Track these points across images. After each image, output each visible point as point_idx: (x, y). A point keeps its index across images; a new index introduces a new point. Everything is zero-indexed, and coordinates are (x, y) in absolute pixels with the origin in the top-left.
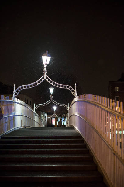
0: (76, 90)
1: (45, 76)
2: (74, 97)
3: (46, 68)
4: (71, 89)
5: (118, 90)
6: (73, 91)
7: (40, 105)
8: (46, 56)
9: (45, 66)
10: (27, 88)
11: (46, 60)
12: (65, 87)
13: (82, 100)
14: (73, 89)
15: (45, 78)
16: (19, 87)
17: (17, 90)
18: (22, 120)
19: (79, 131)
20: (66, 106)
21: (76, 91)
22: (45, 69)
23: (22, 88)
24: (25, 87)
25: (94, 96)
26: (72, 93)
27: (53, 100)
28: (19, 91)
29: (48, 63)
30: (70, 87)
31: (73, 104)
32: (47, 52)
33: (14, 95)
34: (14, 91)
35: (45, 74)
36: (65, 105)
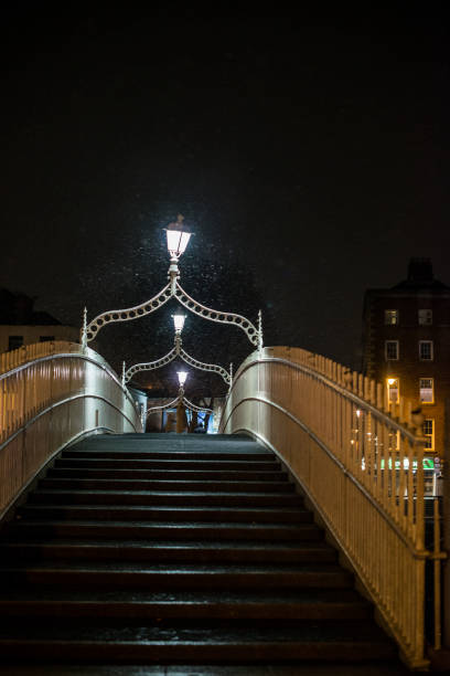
0: (260, 328)
1: (174, 286)
2: (255, 348)
3: (178, 264)
4: (245, 325)
5: (394, 322)
6: (251, 331)
7: (142, 367)
8: (178, 230)
9: (175, 259)
10: (120, 319)
11: (177, 241)
12: (230, 319)
13: (277, 359)
14: (251, 326)
15: (174, 291)
16: (98, 317)
17: (91, 324)
18: (97, 412)
19: (268, 443)
20: (222, 372)
21: (260, 332)
22: (174, 268)
23: (107, 318)
24: (116, 316)
25: (309, 354)
26: (250, 337)
27: (181, 353)
28: (99, 327)
29: (182, 250)
30: (244, 319)
31: (247, 368)
32: (181, 218)
33: (84, 338)
34: (85, 328)
35: (175, 282)
36: (221, 369)
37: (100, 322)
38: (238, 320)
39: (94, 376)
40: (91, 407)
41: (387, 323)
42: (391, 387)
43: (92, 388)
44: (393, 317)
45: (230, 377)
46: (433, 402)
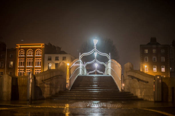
6: (108, 57)
9: (95, 45)
13: (112, 61)
15: (95, 50)
21: (110, 57)
23: (84, 55)
33: (80, 58)
34: (80, 56)
35: (95, 48)
36: (104, 63)
37: (82, 55)
38: (106, 55)
39: (81, 65)
40: (81, 70)
41: (145, 53)
42: (146, 68)
43: (81, 67)
44: (147, 51)
45: (106, 65)
46: (156, 71)
